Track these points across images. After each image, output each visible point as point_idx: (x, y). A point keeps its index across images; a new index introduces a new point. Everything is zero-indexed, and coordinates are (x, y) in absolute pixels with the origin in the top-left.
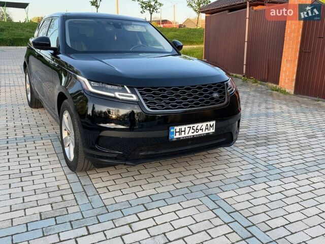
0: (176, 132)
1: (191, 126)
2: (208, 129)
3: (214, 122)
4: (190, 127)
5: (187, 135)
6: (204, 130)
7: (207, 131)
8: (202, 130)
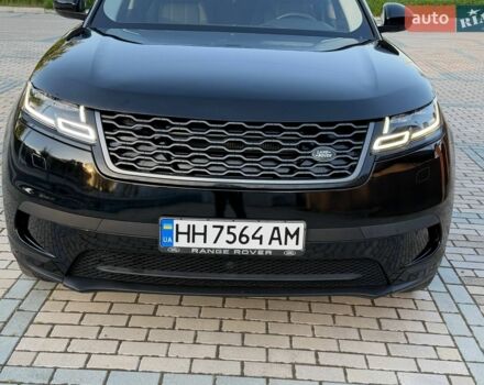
0: (178, 233)
1: (226, 224)
2: (279, 239)
3: (302, 226)
4: (222, 227)
5: (210, 244)
6: (266, 239)
7: (276, 246)
8: (261, 238)
